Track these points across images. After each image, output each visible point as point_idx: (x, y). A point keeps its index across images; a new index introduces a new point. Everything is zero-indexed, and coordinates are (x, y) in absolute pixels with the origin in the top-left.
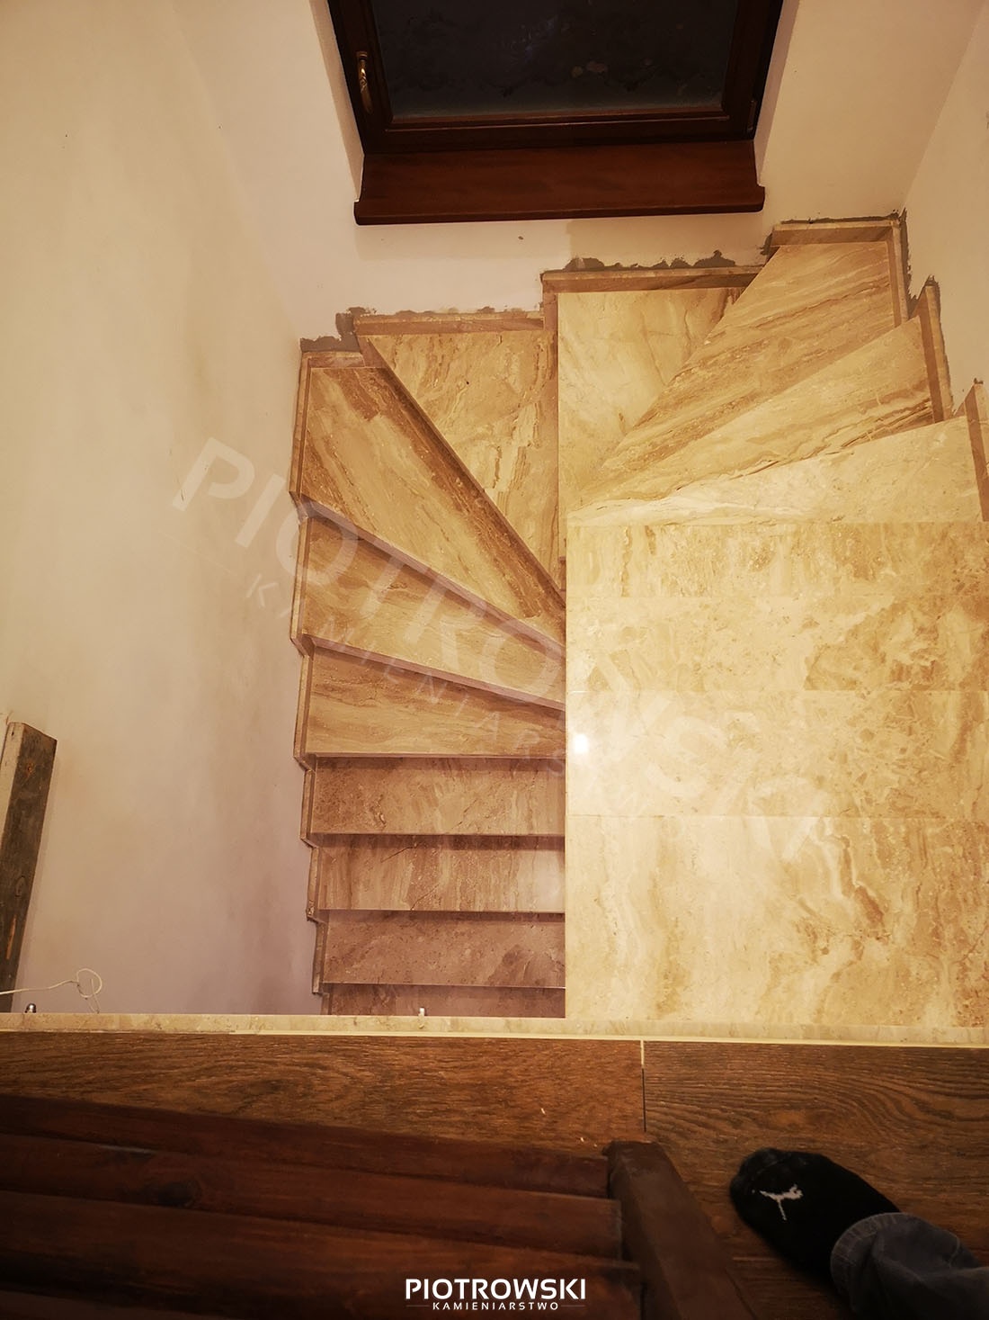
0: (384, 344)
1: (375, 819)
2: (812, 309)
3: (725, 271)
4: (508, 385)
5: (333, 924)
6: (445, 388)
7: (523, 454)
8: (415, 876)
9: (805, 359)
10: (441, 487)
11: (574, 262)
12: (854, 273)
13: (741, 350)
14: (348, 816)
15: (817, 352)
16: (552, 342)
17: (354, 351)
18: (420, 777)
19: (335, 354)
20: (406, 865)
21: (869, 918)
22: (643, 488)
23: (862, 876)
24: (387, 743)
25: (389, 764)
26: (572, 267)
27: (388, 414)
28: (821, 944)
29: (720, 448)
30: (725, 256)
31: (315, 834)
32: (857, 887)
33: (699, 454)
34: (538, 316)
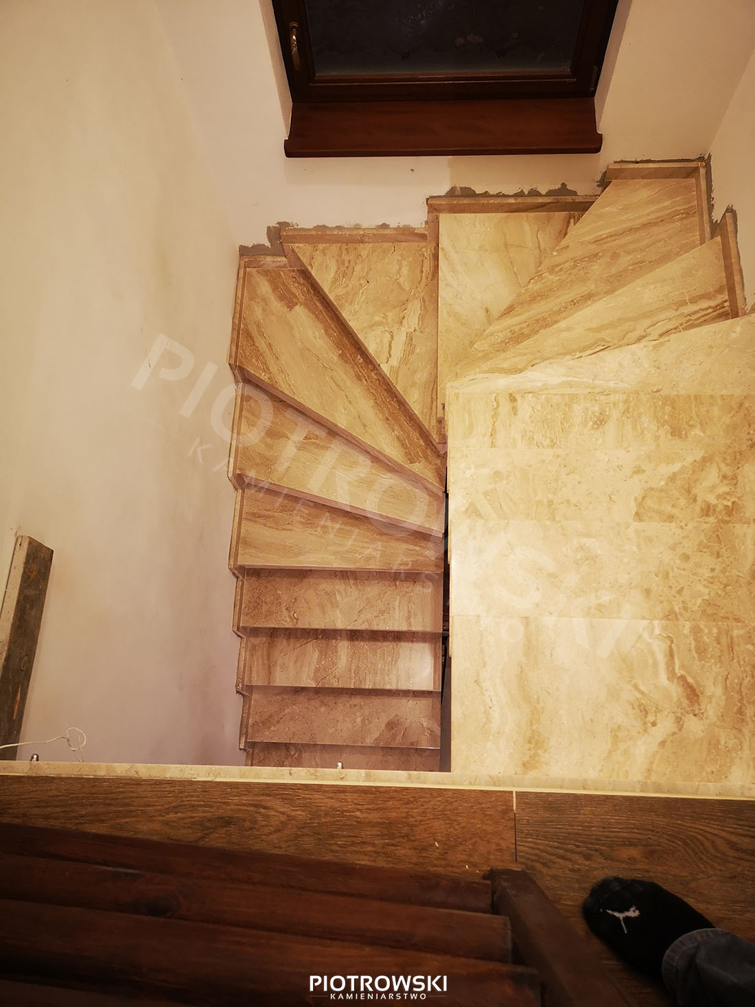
0: (303, 250)
1: (290, 617)
2: (637, 229)
3: (569, 199)
4: (399, 284)
5: (255, 696)
6: (351, 285)
7: (410, 338)
8: (319, 660)
9: (630, 268)
10: (346, 362)
11: (453, 190)
12: (670, 202)
13: (582, 260)
14: (269, 613)
15: (641, 262)
16: (433, 251)
17: (280, 256)
18: (326, 585)
19: (265, 258)
20: (312, 652)
21: (688, 698)
22: (506, 365)
23: (683, 667)
24: (300, 558)
25: (302, 574)
26: (452, 193)
27: (306, 305)
28: (651, 718)
29: (565, 335)
30: (569, 187)
31: (243, 627)
32: (679, 674)
33: (548, 339)
34: (423, 232)
